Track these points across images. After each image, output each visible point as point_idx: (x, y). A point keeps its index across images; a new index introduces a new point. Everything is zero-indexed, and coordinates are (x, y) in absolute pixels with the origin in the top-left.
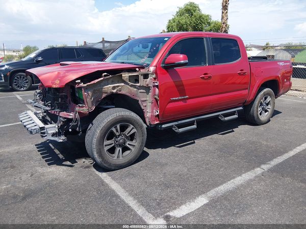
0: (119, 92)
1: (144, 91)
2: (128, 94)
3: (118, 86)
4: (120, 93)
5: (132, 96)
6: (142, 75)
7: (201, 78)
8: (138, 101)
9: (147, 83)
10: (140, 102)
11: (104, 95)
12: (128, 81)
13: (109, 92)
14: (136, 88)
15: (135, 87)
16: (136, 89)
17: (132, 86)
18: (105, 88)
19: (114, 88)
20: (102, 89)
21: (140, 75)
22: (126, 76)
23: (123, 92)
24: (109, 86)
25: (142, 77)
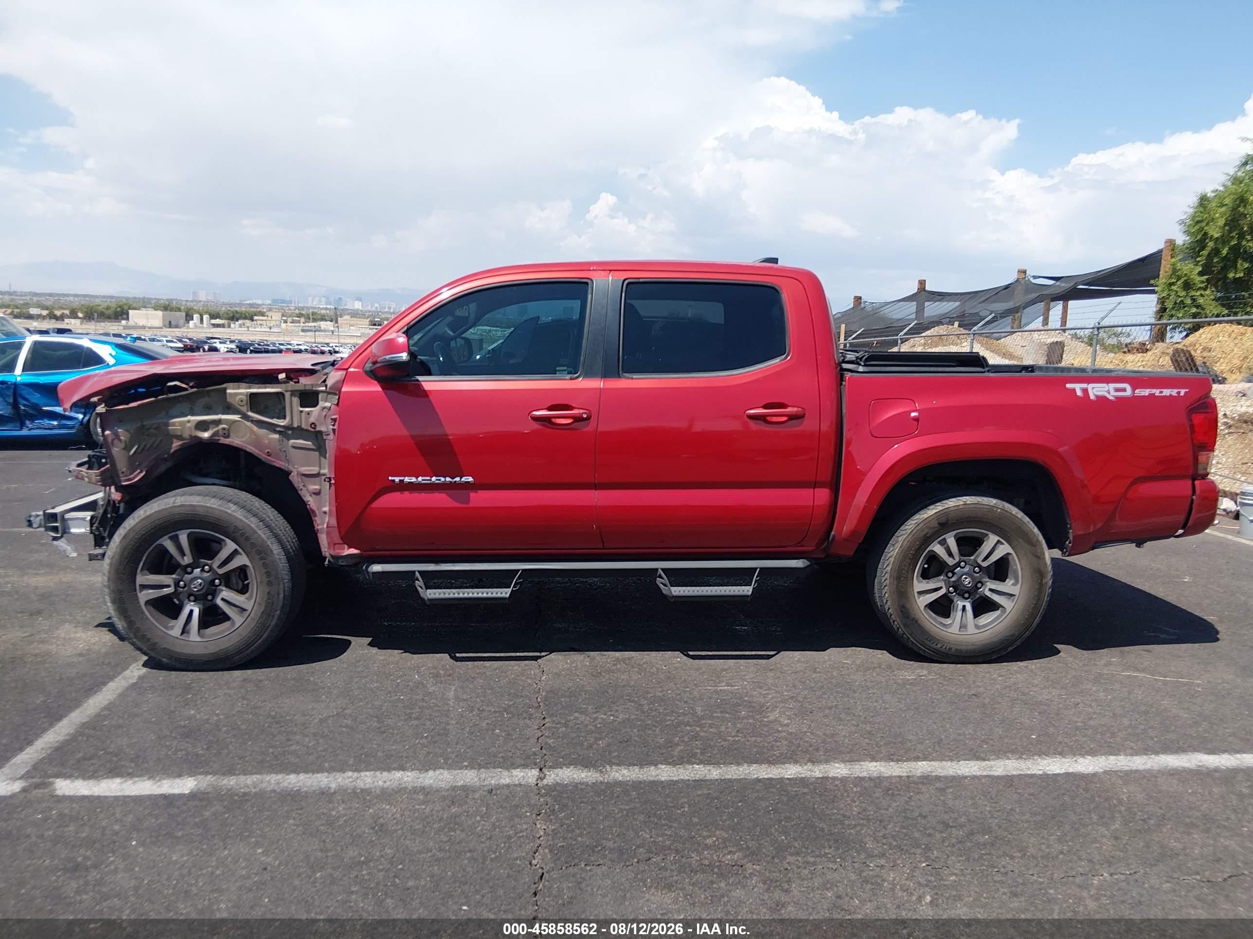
0: (223, 441)
1: (309, 444)
2: (250, 449)
3: (218, 422)
4: (227, 441)
5: (263, 456)
6: (293, 393)
7: (536, 419)
8: (288, 473)
9: (312, 420)
10: (294, 478)
11: (176, 444)
12: (244, 409)
13: (186, 435)
14: (276, 432)
15: (272, 428)
16: (277, 436)
17: (260, 424)
18: (174, 424)
19: (202, 426)
20: (168, 425)
21: (287, 395)
22: (238, 392)
23: (235, 441)
24: (189, 418)
25: (296, 400)
